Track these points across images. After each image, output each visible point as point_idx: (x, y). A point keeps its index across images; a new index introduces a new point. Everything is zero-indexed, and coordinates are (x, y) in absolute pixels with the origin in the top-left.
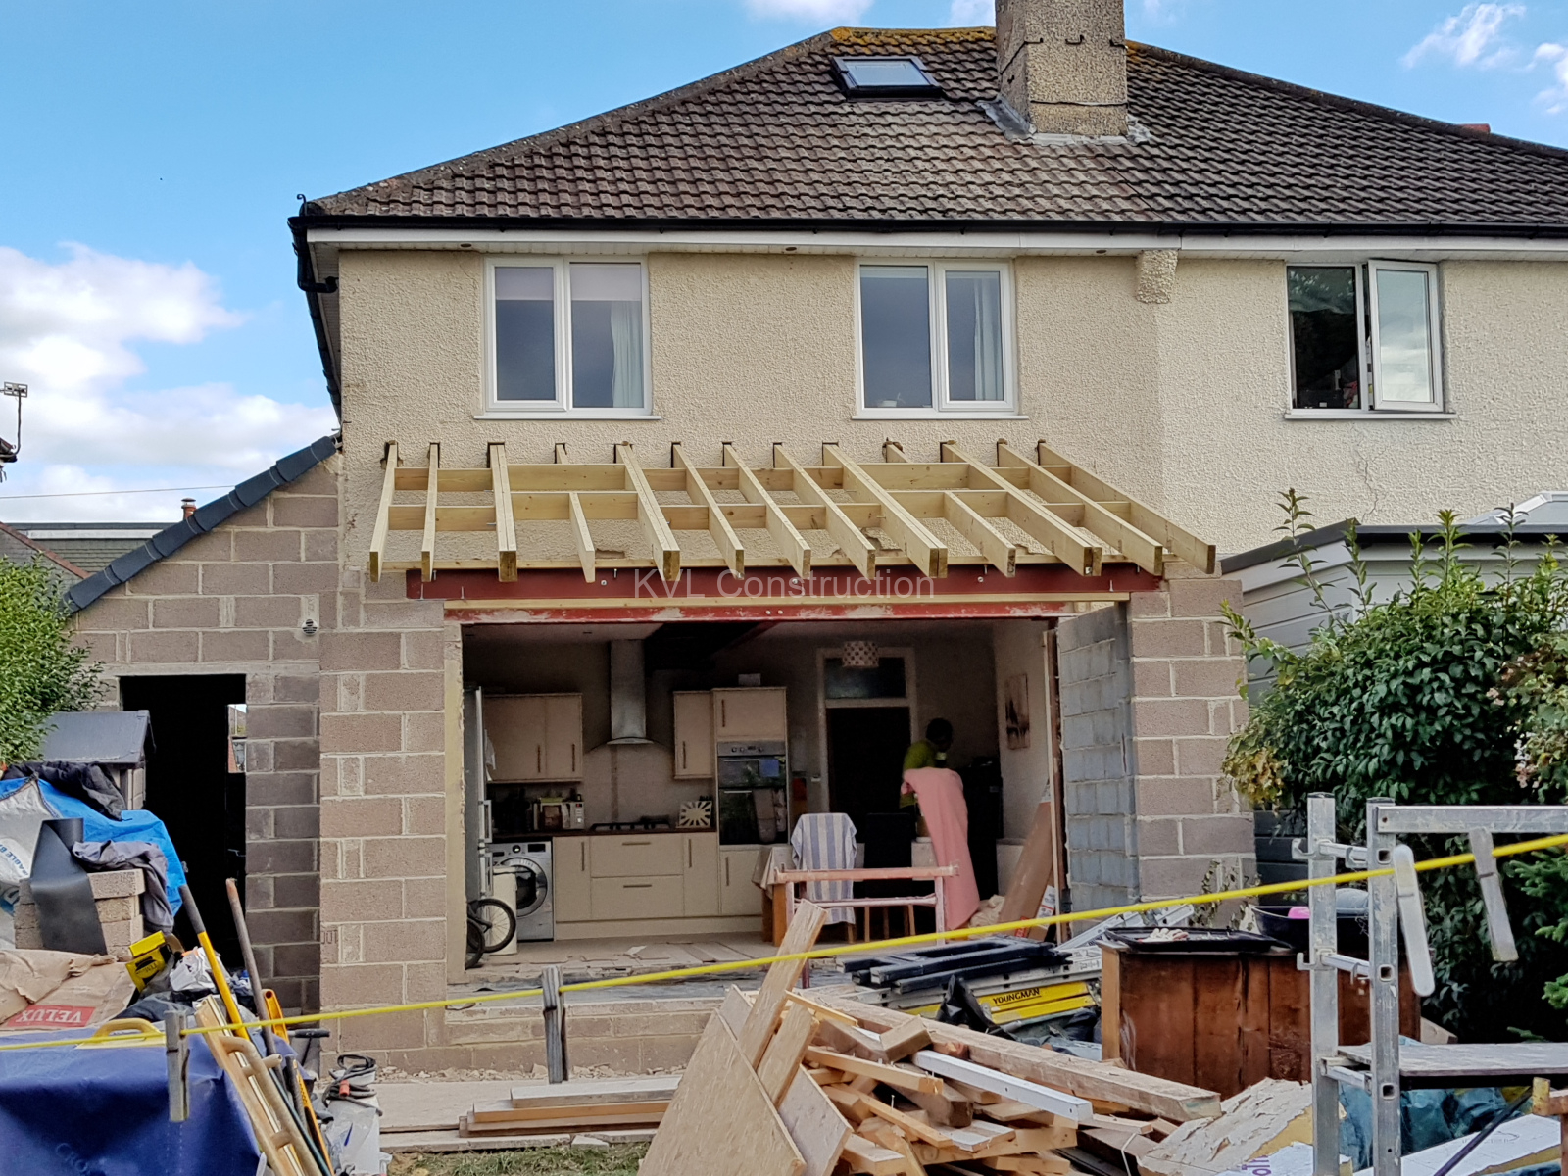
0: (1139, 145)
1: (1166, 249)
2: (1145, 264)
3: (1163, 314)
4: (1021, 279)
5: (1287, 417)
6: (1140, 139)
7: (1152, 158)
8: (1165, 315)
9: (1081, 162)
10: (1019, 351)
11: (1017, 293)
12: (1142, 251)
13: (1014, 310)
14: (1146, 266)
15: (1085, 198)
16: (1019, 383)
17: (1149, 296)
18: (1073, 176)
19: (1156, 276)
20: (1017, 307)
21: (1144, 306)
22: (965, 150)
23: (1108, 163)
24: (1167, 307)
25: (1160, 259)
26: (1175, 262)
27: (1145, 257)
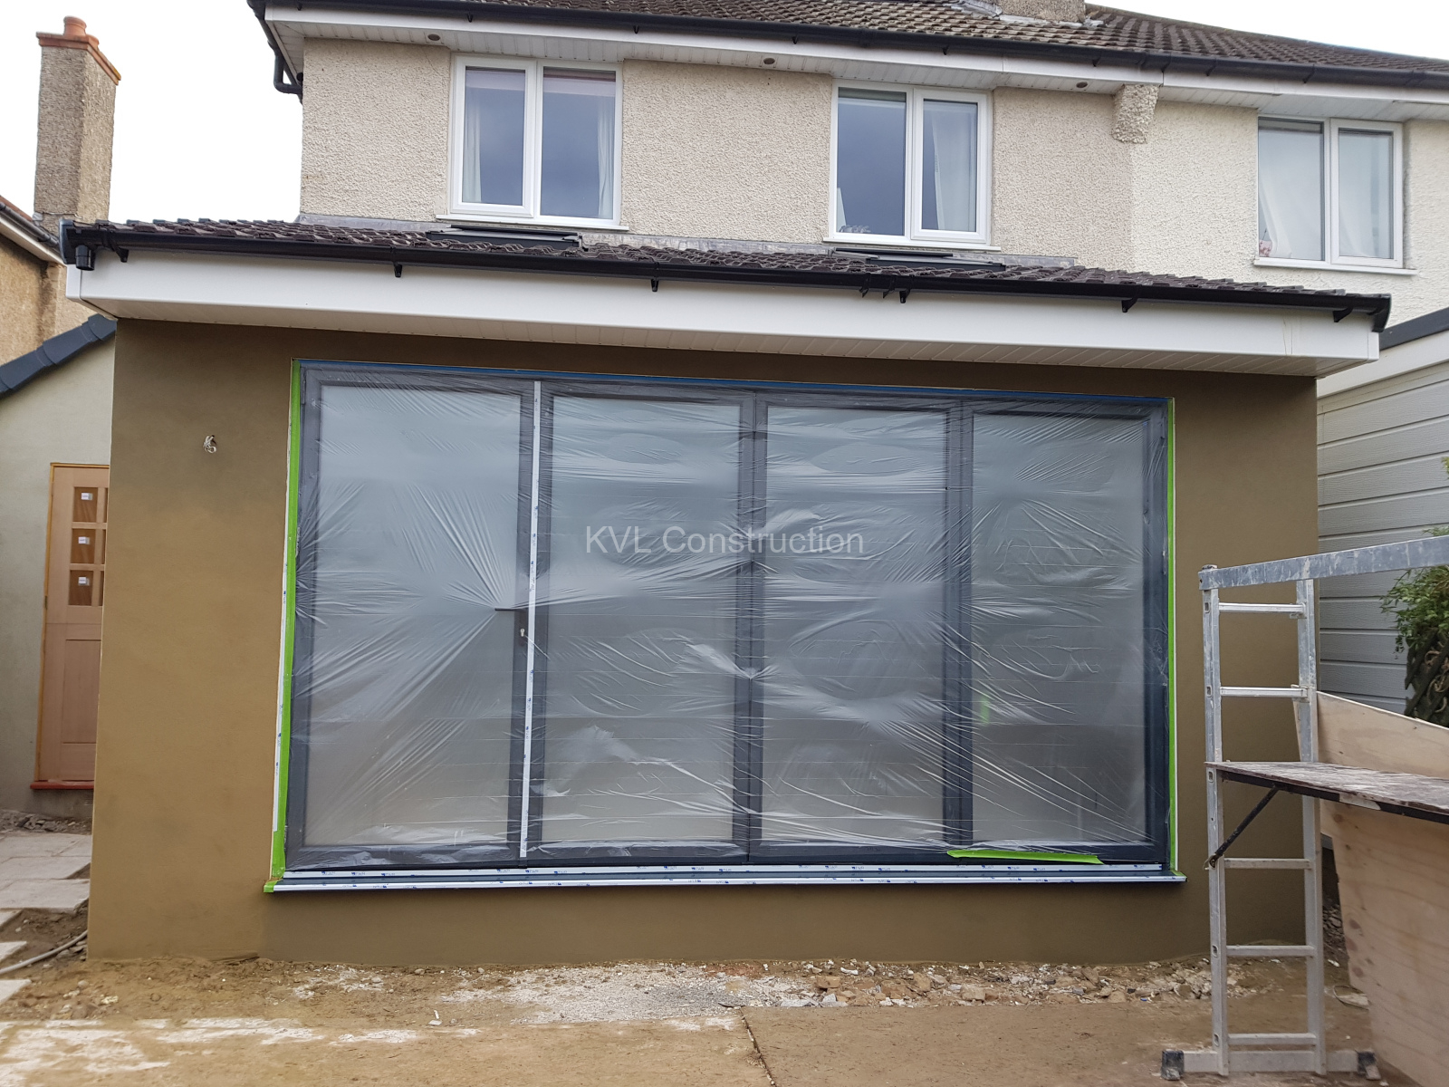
1: (1148, 84)
2: (1125, 100)
3: (1139, 154)
4: (1000, 111)
8: (1141, 155)
10: (993, 183)
11: (994, 124)
12: (1123, 86)
13: (990, 142)
14: (1126, 102)
16: (992, 215)
17: (1125, 135)
19: (1135, 114)
20: (994, 138)
21: (1121, 145)
24: (1142, 147)
25: (1140, 94)
26: (1155, 99)
27: (1126, 92)
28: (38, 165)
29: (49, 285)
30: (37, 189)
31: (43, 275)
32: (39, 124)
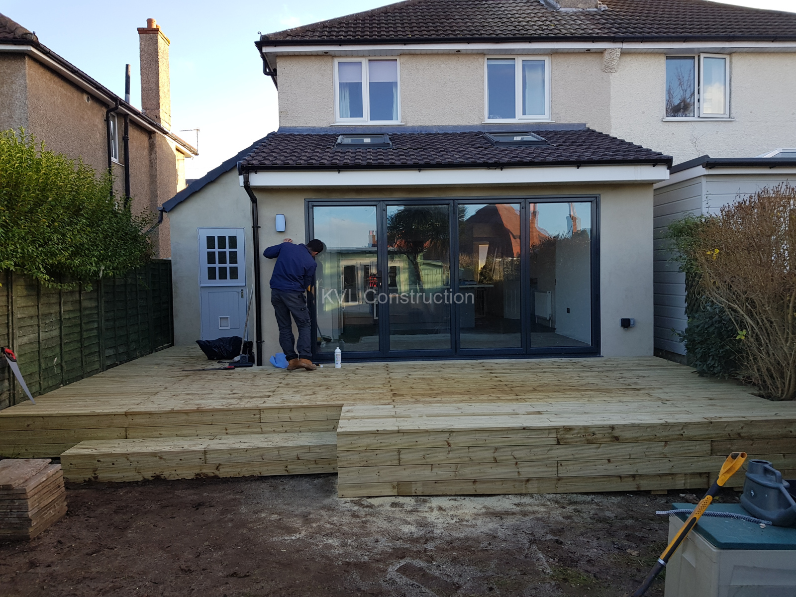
0: (603, 11)
1: (616, 48)
2: (607, 55)
4: (554, 62)
5: (664, 120)
6: (603, 9)
7: (608, 15)
8: (614, 78)
9: (579, 17)
10: (552, 93)
11: (551, 70)
12: (605, 49)
13: (551, 76)
15: (581, 29)
16: (552, 107)
17: (608, 69)
18: (576, 22)
19: (611, 60)
21: (606, 74)
22: (532, 14)
23: (591, 17)
24: (615, 74)
25: (613, 53)
26: (619, 54)
27: (607, 52)
28: (142, 87)
29: (153, 142)
30: (142, 99)
31: (150, 138)
32: (141, 69)
